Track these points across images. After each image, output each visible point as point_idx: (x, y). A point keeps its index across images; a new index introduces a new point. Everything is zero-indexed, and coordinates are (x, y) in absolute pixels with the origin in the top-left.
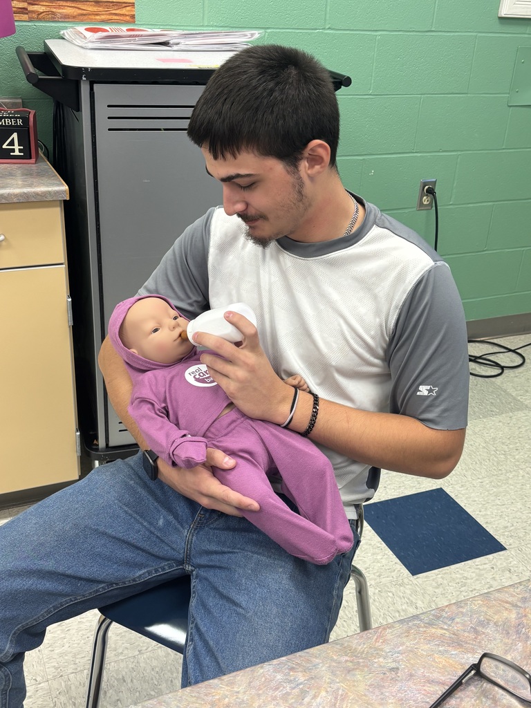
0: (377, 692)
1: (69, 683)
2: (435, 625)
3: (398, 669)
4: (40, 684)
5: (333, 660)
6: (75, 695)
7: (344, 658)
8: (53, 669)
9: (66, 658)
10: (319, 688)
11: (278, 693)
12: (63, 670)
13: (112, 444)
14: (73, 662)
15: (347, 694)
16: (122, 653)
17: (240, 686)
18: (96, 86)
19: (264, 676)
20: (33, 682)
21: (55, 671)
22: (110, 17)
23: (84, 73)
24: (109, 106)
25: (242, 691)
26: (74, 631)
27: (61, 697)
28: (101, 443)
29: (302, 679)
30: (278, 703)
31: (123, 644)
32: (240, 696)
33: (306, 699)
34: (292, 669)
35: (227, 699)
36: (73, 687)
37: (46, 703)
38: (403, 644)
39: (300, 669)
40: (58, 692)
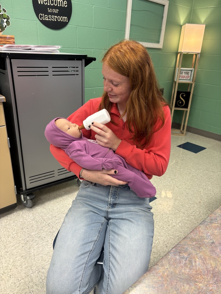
0: (214, 253)
1: (32, 277)
2: (213, 222)
3: (214, 242)
4: (20, 281)
5: (191, 245)
6: (35, 281)
7: (194, 243)
8: (24, 274)
9: (28, 268)
10: (194, 258)
11: (182, 264)
12: (28, 273)
13: (28, 188)
14: (31, 269)
15: (205, 257)
16: (48, 261)
17: (166, 265)
18: (12, 60)
19: (172, 259)
20: (17, 281)
21: (25, 274)
22: (6, 42)
23: (7, 55)
24: (17, 67)
25: (169, 268)
26: (28, 258)
27: (30, 284)
28: (24, 188)
29: (186, 256)
30: (185, 269)
31: (48, 257)
32: (169, 270)
33: (193, 264)
34: (180, 253)
35: (165, 273)
36: (34, 279)
37: (25, 287)
38: (208, 232)
39: (183, 252)
40: (28, 282)
